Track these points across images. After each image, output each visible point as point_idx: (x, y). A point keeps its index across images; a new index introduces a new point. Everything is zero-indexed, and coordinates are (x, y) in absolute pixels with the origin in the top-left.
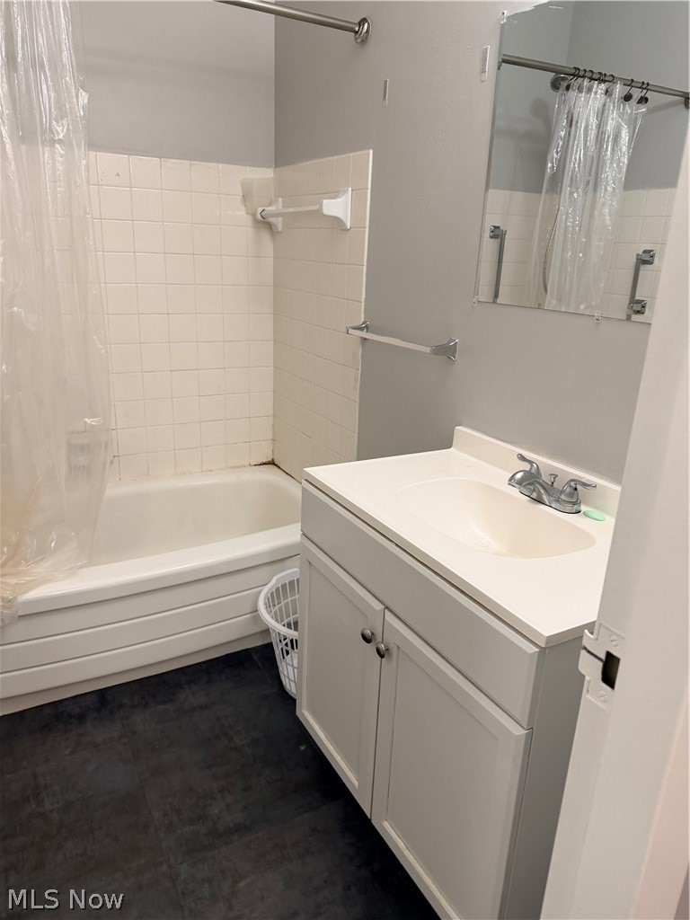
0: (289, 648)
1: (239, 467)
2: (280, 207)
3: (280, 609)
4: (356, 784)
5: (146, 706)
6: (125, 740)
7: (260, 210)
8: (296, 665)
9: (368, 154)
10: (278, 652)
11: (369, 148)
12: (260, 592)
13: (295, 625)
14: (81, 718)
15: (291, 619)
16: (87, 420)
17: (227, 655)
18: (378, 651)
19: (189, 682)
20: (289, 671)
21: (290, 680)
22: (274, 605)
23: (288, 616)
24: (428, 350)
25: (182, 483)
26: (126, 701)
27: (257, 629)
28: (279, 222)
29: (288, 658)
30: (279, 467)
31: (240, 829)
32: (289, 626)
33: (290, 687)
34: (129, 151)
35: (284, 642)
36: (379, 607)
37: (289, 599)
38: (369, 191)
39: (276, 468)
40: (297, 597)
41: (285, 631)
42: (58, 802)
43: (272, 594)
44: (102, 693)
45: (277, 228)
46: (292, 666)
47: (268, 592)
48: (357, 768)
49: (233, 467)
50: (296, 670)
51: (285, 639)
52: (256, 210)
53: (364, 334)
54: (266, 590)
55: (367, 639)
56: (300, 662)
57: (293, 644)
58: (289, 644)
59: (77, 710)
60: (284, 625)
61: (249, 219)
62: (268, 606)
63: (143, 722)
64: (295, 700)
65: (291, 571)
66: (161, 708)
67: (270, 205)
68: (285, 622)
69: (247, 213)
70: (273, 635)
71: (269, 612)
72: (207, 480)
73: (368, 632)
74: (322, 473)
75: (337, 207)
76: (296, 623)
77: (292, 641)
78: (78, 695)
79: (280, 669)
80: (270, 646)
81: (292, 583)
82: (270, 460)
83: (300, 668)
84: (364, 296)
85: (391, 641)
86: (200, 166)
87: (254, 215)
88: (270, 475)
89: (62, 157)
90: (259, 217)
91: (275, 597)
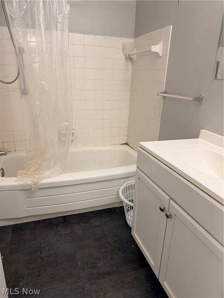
0: (130, 209)
1: (115, 145)
2: (135, 51)
3: (127, 194)
4: (153, 264)
5: (79, 223)
6: (71, 235)
7: (128, 53)
8: (132, 215)
9: (170, 27)
10: (125, 210)
11: (170, 25)
12: (120, 188)
13: (132, 201)
14: (57, 225)
15: (131, 199)
16: (65, 123)
17: (107, 209)
18: (166, 215)
19: (94, 217)
20: (130, 217)
21: (129, 220)
22: (125, 193)
23: (130, 197)
24: (191, 99)
25: (96, 149)
26: (72, 221)
27: (118, 201)
28: (134, 57)
29: (129, 212)
30: (129, 145)
31: (109, 274)
32: (130, 201)
33: (130, 223)
34: (84, 33)
35: (128, 207)
36: (168, 198)
37: (130, 191)
38: (170, 41)
39: (128, 146)
40: (133, 191)
41: (128, 202)
42: (47, 254)
43: (124, 189)
44: (65, 217)
45: (134, 59)
46: (131, 216)
47: (123, 188)
48: (154, 258)
49: (113, 145)
50: (132, 218)
51: (128, 206)
52: (127, 53)
53: (164, 95)
54: (122, 187)
55: (162, 210)
56: (134, 214)
57: (132, 208)
58: (130, 208)
59: (56, 222)
60: (128, 201)
61: (124, 57)
62: (123, 193)
63: (78, 229)
64: (131, 228)
65: (132, 182)
66: (84, 224)
67: (132, 52)
68: (128, 199)
69: (124, 55)
70: (124, 204)
71: (123, 195)
72: (104, 148)
73: (162, 207)
74: (147, 145)
75: (157, 48)
76: (132, 200)
77: (131, 206)
78: (57, 217)
79: (126, 216)
80: (123, 207)
81: (131, 186)
82: (126, 143)
83: (133, 217)
84: (165, 81)
85: (173, 212)
86: (108, 38)
87: (126, 55)
88: (126, 148)
89: (59, 28)
90: (128, 56)
91: (125, 190)
